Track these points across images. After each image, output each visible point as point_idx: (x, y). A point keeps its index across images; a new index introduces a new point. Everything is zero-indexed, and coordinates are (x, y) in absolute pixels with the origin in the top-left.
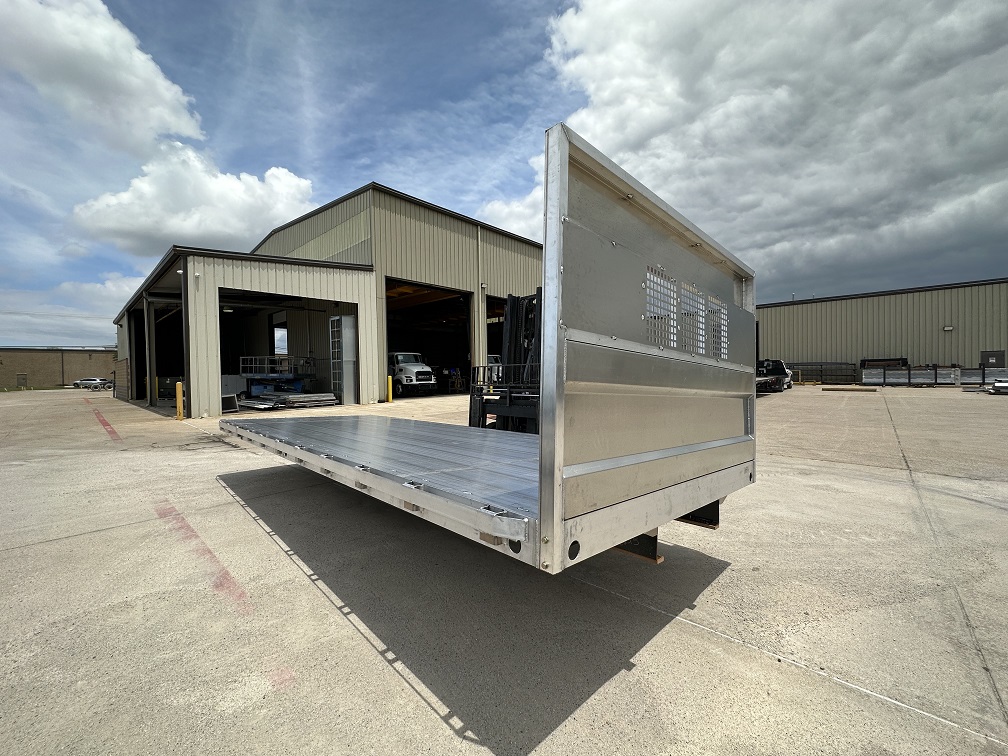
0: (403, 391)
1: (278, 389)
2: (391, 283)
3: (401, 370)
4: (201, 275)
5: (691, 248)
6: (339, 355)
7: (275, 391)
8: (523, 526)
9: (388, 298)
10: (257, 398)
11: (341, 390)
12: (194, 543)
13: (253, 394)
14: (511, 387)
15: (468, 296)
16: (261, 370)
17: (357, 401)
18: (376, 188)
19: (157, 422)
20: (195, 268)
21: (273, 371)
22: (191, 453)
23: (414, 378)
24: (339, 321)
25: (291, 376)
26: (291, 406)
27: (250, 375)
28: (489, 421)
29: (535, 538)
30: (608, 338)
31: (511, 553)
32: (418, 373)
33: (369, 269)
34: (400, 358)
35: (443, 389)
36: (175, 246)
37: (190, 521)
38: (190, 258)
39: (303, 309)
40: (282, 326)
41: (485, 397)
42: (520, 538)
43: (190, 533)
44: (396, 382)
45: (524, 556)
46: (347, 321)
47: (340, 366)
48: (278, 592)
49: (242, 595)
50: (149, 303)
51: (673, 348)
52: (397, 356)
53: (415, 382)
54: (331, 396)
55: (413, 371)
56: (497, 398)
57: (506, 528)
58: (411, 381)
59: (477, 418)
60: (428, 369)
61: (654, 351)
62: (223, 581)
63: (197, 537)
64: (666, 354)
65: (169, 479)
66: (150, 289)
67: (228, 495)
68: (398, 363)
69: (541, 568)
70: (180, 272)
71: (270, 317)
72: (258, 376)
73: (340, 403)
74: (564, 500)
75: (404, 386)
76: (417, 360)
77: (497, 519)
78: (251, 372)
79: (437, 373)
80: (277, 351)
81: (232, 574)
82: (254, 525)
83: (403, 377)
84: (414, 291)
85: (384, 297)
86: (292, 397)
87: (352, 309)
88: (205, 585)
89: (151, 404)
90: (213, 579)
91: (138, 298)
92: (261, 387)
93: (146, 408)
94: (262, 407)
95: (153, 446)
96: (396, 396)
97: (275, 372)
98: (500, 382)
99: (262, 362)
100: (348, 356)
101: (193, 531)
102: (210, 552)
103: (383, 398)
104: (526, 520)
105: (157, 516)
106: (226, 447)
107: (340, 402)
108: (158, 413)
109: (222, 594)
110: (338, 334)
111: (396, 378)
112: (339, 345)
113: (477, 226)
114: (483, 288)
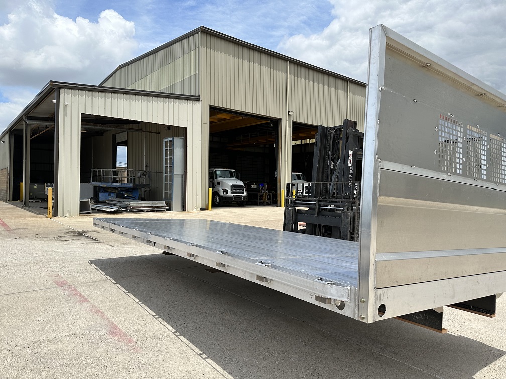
0: (220, 201)
1: (120, 196)
2: (214, 110)
3: (219, 184)
4: (70, 104)
5: (477, 97)
6: (170, 170)
7: (118, 197)
8: (347, 291)
9: (211, 123)
10: (104, 202)
11: (171, 198)
12: (87, 305)
13: (100, 199)
14: (320, 201)
15: (275, 123)
16: (107, 181)
17: (184, 208)
18: (204, 31)
19: (33, 219)
20: (66, 98)
21: (115, 181)
22: (64, 243)
23: (229, 191)
24: (171, 142)
25: (130, 185)
26: (131, 210)
27: (98, 184)
28: (299, 228)
29: (355, 299)
30: (409, 167)
31: (337, 311)
32: (233, 187)
33: (196, 99)
34: (219, 173)
35: (253, 200)
36: (51, 81)
37: (79, 289)
38: (62, 91)
39: (141, 130)
40: (123, 144)
41: (297, 208)
42: (345, 299)
43: (83, 299)
44: (215, 194)
45: (348, 312)
46: (178, 142)
47: (171, 179)
48: (154, 341)
49: (130, 341)
50: (27, 125)
51: (459, 175)
52: (216, 172)
53: (230, 194)
54: (163, 203)
55: (229, 184)
56: (307, 209)
57: (335, 292)
58: (227, 193)
59: (290, 225)
60: (241, 183)
61: (444, 177)
62: (115, 331)
63: (88, 301)
64: (453, 179)
65: (56, 261)
66: (29, 114)
67: (100, 275)
68: (216, 178)
69: (360, 320)
70: (54, 101)
71: (114, 137)
72: (104, 185)
73: (170, 210)
74: (376, 277)
75: (221, 197)
76: (232, 175)
77: (328, 286)
78: (99, 182)
79: (248, 186)
80: (118, 165)
81: (120, 327)
82: (125, 297)
83: (221, 189)
84: (232, 118)
85: (208, 122)
86: (133, 203)
87: (181, 132)
88: (104, 332)
89: (26, 205)
90: (108, 329)
91: (19, 120)
92: (107, 194)
93: (22, 207)
94: (109, 210)
95: (36, 236)
96: (215, 205)
97: (117, 182)
98: (310, 197)
99: (108, 173)
100: (177, 170)
101: (84, 297)
102: (100, 312)
103: (204, 206)
104: (349, 288)
105: (55, 286)
106: (88, 240)
107: (170, 208)
108: (32, 212)
109: (116, 339)
110: (170, 152)
111: (215, 189)
112: (171, 161)
113: (287, 61)
114: (290, 115)
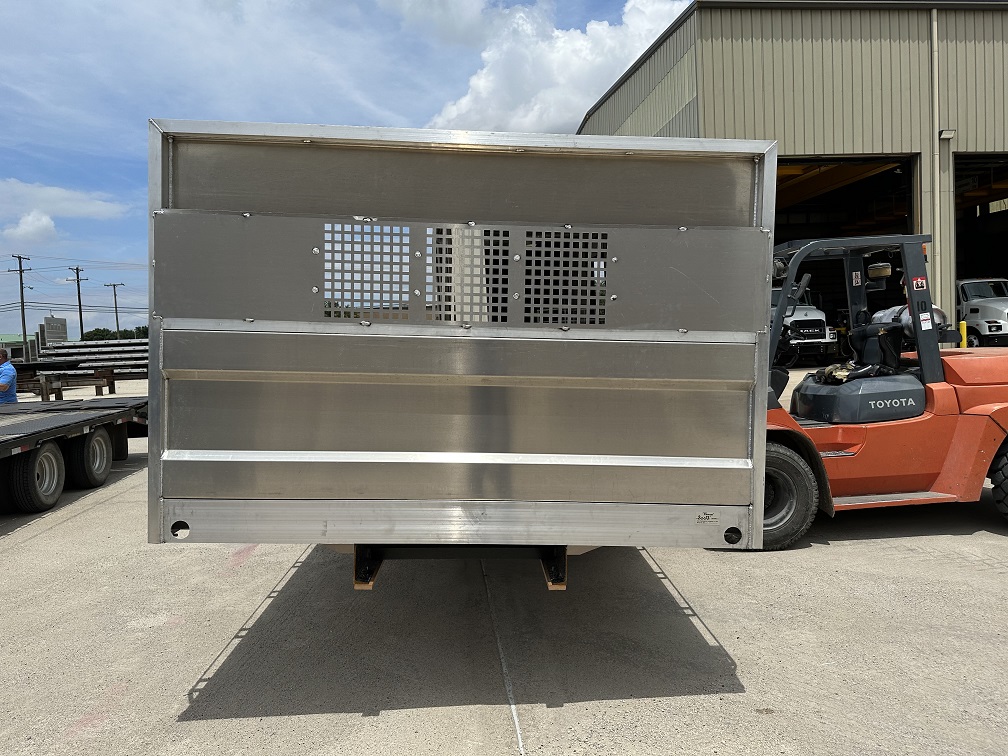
18: (705, 6)
30: (237, 321)
113: (929, 11)
114: (944, 141)
